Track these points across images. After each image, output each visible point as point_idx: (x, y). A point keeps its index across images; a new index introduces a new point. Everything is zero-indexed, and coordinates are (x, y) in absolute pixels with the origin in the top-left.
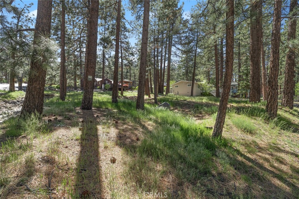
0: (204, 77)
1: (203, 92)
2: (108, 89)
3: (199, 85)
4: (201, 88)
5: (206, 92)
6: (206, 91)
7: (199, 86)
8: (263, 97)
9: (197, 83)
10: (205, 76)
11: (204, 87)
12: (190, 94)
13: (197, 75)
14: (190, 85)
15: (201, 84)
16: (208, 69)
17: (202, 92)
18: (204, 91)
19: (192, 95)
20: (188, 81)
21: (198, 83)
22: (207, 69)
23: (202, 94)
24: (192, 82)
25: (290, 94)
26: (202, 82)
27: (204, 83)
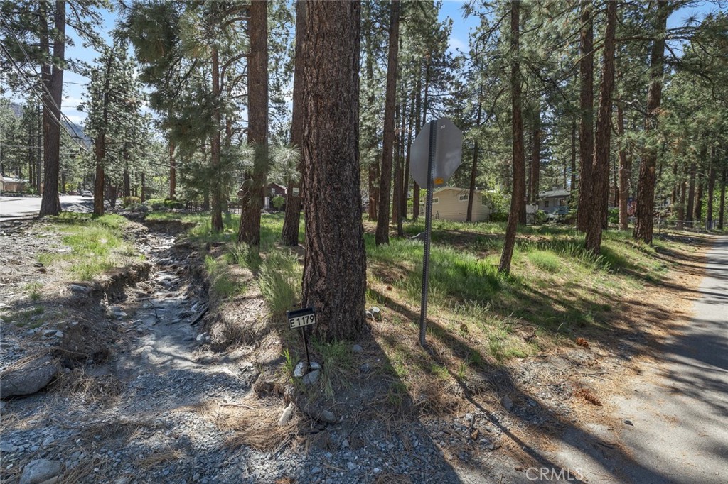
0: (497, 180)
1: (495, 214)
2: (279, 208)
3: (484, 197)
4: (490, 204)
5: (499, 213)
6: (500, 210)
7: (485, 200)
8: (619, 222)
9: (479, 193)
10: (497, 177)
11: (497, 202)
12: (465, 217)
13: (480, 174)
14: (465, 198)
15: (489, 195)
16: (505, 161)
17: (491, 212)
18: (495, 211)
19: (469, 219)
20: (460, 189)
21: (482, 192)
22: (503, 160)
23: (491, 216)
24: (469, 190)
25: (646, 216)
26: (492, 191)
27: (495, 192)
